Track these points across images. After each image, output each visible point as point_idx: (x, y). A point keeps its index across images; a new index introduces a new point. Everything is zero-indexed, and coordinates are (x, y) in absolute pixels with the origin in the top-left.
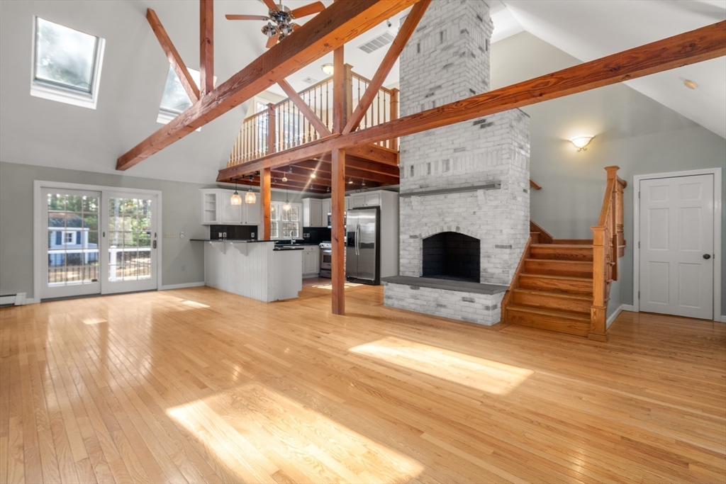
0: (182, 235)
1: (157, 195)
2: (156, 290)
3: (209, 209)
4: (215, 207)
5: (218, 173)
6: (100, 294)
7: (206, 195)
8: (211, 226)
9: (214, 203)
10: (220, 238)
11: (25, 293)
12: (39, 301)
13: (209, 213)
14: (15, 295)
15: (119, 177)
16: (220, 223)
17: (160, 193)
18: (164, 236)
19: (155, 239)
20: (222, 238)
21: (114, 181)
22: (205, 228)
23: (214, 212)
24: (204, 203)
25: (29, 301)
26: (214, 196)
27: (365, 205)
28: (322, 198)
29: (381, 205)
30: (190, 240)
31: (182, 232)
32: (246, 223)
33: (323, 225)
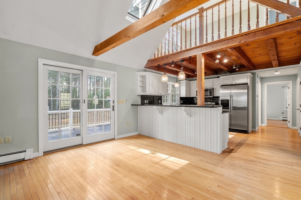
0: (127, 102)
1: (114, 75)
2: (114, 139)
3: (140, 85)
4: (145, 84)
5: (147, 62)
6: (82, 144)
7: (139, 76)
8: (141, 96)
9: (144, 82)
10: (146, 104)
11: (32, 149)
12: (42, 154)
13: (140, 88)
14: (25, 151)
15: (93, 60)
17: (115, 73)
18: (118, 102)
19: (113, 105)
20: (146, 103)
21: (90, 63)
22: (138, 97)
23: (144, 87)
24: (138, 81)
25: (36, 155)
26: (143, 77)
27: (234, 83)
28: (190, 80)
29: (249, 82)
30: (132, 105)
31: (127, 100)
32: (161, 94)
33: (191, 96)
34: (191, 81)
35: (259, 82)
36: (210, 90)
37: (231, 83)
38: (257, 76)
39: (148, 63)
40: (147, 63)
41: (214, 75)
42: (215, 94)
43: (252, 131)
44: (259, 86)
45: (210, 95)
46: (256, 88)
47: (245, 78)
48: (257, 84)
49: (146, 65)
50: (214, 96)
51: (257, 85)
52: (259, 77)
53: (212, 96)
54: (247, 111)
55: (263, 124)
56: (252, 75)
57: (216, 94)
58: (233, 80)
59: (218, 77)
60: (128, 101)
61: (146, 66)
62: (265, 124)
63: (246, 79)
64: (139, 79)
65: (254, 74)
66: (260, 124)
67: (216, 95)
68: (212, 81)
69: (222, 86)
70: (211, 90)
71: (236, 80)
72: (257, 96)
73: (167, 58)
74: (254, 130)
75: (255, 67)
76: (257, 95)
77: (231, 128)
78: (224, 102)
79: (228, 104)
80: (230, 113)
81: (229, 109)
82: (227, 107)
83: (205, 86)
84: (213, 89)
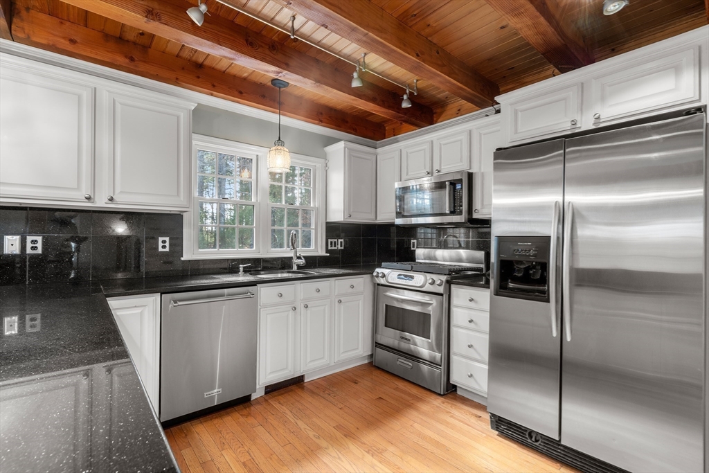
27: (587, 124)
28: (378, 147)
32: (111, 200)
33: (378, 218)
34: (378, 150)
36: (453, 184)
37: (569, 125)
42: (477, 204)
45: (453, 213)
50: (475, 216)
53: (463, 218)
57: (486, 201)
58: (582, 108)
63: (687, 79)
67: (481, 211)
68: (464, 137)
70: (460, 181)
71: (603, 99)
78: (519, 250)
79: (544, 267)
80: (555, 333)
81: (548, 301)
82: (536, 288)
83: (436, 167)
84: (470, 176)
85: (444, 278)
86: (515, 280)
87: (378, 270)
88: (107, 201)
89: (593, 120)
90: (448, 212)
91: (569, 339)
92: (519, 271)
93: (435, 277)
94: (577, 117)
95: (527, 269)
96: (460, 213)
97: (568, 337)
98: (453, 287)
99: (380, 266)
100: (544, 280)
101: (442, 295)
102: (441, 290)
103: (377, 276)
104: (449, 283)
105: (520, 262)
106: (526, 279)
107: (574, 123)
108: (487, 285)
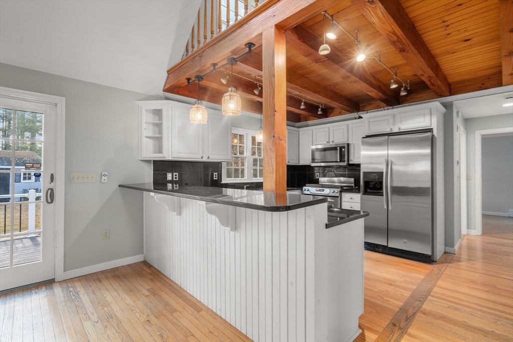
0: (104, 178)
1: (56, 105)
3: (151, 135)
4: (160, 132)
5: (166, 75)
7: (147, 111)
8: (155, 162)
9: (159, 126)
10: (169, 182)
13: (151, 142)
16: (169, 157)
19: (52, 186)
20: (172, 181)
22: (145, 166)
23: (158, 140)
24: (144, 126)
26: (158, 113)
27: (396, 130)
28: (299, 127)
29: (434, 127)
30: (120, 186)
31: (103, 173)
32: (209, 158)
33: (300, 163)
34: (300, 129)
35: (462, 128)
36: (341, 148)
37: (389, 129)
38: (458, 112)
39: (168, 77)
40: (167, 80)
41: (351, 112)
42: (351, 157)
43: (445, 253)
44: (460, 137)
45: (341, 161)
46: (454, 142)
47: (424, 115)
48: (458, 133)
49: (166, 82)
50: (350, 163)
51: (456, 135)
52: (462, 115)
53: (345, 164)
54: (430, 198)
55: (472, 230)
56: (443, 110)
57: (356, 156)
58: (394, 124)
59: (360, 117)
60: (105, 175)
61: (166, 87)
62: (477, 230)
63: (427, 119)
64: (147, 118)
65: (448, 107)
66: (464, 230)
67: (354, 160)
68: (345, 127)
69: (367, 137)
70: (344, 147)
71: (401, 121)
72: (458, 163)
73: (201, 56)
74: (449, 249)
75: (452, 87)
76: (456, 159)
77: (390, 246)
78: (372, 177)
79: (381, 183)
80: (385, 207)
81: (383, 195)
82: (378, 191)
83: (331, 140)
84: (348, 144)
85: (339, 190)
86: (370, 188)
87: (304, 188)
88: (207, 158)
89: (398, 129)
90: (339, 161)
91: (390, 209)
92: (372, 185)
93: (334, 189)
94: (392, 127)
95: (375, 184)
96: (344, 161)
97: (390, 208)
98: (343, 194)
99: (305, 186)
100: (381, 188)
101: (338, 197)
102: (338, 195)
103: (305, 190)
104: (341, 192)
105: (372, 182)
106: (375, 188)
107: (391, 129)
108: (359, 192)
